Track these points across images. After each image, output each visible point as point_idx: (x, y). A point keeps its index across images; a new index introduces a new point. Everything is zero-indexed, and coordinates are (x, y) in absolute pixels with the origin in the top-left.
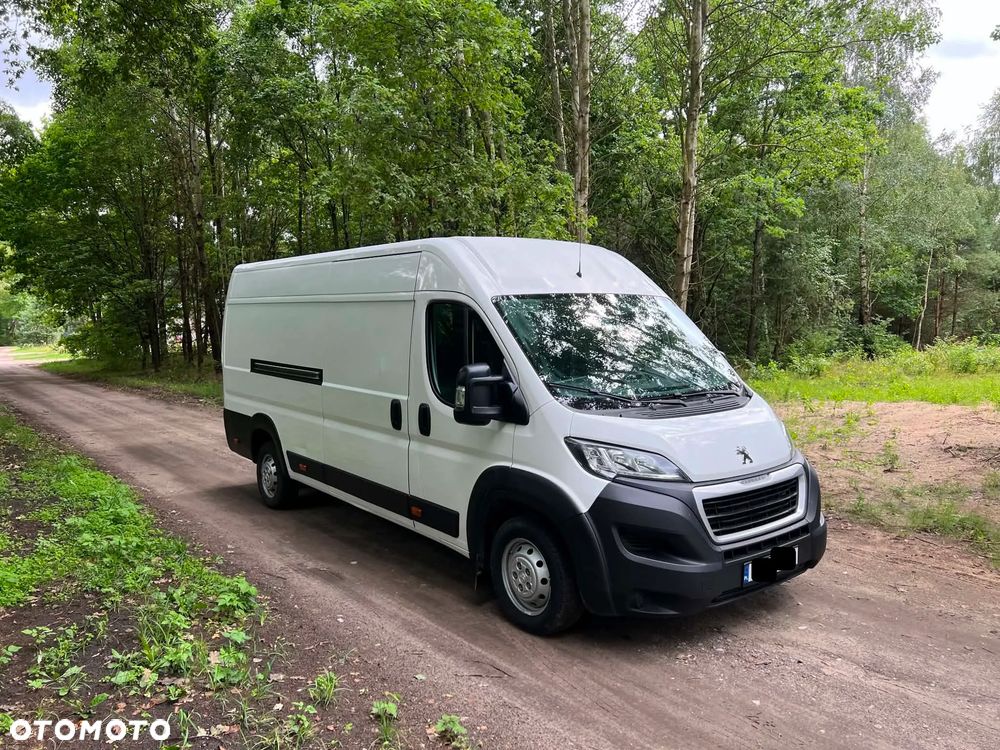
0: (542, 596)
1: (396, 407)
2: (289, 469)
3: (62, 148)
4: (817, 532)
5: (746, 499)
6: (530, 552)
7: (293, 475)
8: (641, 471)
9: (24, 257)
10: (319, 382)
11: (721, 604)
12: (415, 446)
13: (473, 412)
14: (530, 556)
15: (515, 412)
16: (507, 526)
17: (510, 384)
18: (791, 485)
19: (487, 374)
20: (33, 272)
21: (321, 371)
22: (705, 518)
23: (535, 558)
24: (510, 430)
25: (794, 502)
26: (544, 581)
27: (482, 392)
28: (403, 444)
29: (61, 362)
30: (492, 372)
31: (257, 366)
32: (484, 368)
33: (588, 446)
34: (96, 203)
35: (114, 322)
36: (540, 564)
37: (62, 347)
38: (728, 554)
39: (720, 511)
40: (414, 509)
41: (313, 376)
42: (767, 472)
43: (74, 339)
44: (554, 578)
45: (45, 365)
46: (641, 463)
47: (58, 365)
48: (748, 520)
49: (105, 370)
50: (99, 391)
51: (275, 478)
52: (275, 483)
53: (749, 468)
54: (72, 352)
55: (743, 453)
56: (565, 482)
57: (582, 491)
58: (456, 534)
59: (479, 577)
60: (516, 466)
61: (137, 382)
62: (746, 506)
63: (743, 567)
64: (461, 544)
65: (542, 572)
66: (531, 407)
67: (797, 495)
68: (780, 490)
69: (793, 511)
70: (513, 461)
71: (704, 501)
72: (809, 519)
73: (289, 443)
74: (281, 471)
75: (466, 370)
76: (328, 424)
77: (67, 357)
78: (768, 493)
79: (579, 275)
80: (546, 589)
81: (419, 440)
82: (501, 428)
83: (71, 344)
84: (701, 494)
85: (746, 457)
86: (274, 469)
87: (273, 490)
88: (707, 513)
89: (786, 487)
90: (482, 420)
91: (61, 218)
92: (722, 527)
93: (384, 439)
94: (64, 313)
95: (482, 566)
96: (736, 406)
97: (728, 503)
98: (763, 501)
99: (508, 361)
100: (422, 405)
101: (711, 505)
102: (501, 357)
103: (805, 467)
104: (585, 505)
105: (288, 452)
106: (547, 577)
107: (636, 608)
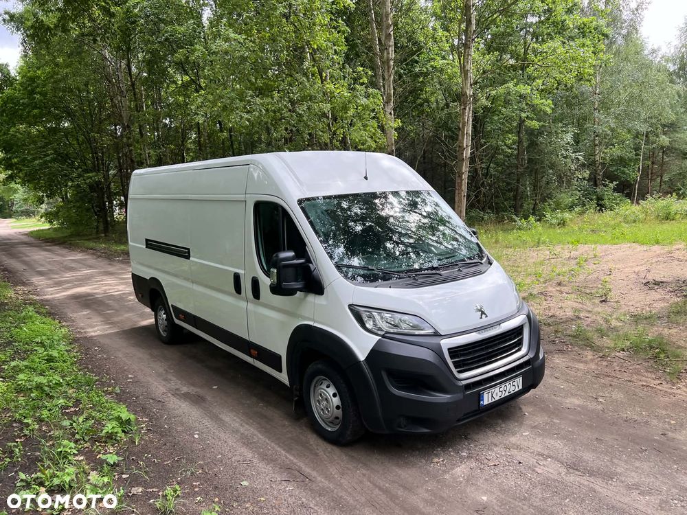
0: (337, 418)
1: (237, 278)
2: (174, 318)
3: (30, 82)
4: (537, 363)
5: (482, 345)
6: (328, 387)
7: (177, 321)
8: (404, 328)
9: (10, 159)
10: (188, 257)
11: (464, 422)
12: (251, 306)
13: (283, 287)
14: (327, 389)
15: (315, 286)
16: (312, 367)
17: (311, 265)
18: (518, 331)
19: (293, 258)
20: (17, 169)
21: (189, 249)
22: (450, 362)
23: (331, 391)
24: (312, 299)
25: (520, 343)
26: (338, 407)
27: (290, 272)
28: (243, 304)
29: (42, 230)
30: (297, 257)
31: (151, 244)
32: (291, 254)
33: (366, 311)
34: (59, 119)
35: (77, 201)
36: (334, 395)
37: (43, 219)
38: (468, 387)
39: (463, 355)
40: (252, 351)
41: (184, 254)
42: (499, 323)
43: (50, 213)
44: (344, 406)
45: (32, 232)
46: (404, 322)
47: (41, 232)
48: (484, 360)
49: (71, 236)
50: (64, 251)
51: (166, 322)
52: (166, 326)
53: (484, 321)
54: (50, 222)
55: (479, 310)
56: (349, 338)
57: (361, 344)
58: (280, 370)
59: (296, 401)
60: (316, 325)
61: (92, 244)
62: (482, 349)
63: (479, 395)
64: (283, 377)
65: (336, 401)
66: (326, 282)
67: (523, 338)
68: (509, 335)
69: (519, 350)
70: (314, 321)
71: (449, 349)
72: (531, 355)
73: (173, 299)
74: (169, 319)
75: (277, 256)
76: (196, 287)
77: (47, 226)
78: (498, 339)
79: (366, 178)
80: (339, 413)
81: (252, 302)
82: (306, 296)
83: (49, 217)
84: (446, 344)
85: (483, 313)
86: (164, 316)
87: (165, 331)
88: (452, 357)
89: (514, 333)
90: (290, 292)
91: (34, 131)
92: (463, 366)
93: (230, 300)
94: (43, 196)
95: (298, 393)
96: (478, 273)
97: (469, 349)
98: (496, 345)
99: (309, 248)
100: (253, 278)
101: (454, 352)
102: (304, 244)
103: (529, 317)
104: (363, 355)
105: (172, 305)
106: (339, 404)
107: (401, 428)
